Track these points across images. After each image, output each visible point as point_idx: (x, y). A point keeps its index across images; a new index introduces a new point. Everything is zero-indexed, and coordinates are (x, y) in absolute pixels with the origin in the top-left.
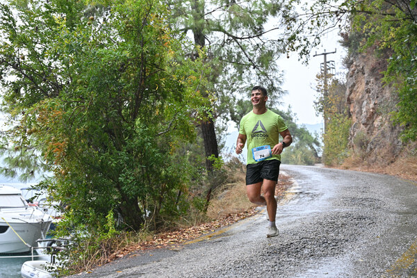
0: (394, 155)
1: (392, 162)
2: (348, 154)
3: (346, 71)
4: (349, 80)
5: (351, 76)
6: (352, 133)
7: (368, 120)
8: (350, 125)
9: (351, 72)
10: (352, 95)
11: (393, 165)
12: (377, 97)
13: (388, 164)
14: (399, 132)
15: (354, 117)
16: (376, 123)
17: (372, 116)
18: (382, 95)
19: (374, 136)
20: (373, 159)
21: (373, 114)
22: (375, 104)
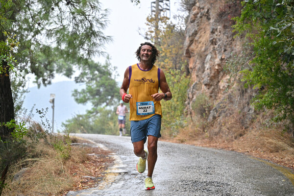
0: (243, 126)
1: (241, 135)
2: (185, 123)
3: (186, 14)
4: (190, 27)
5: (193, 22)
6: (190, 96)
7: (211, 80)
8: (189, 86)
9: (192, 16)
10: (193, 47)
11: (241, 139)
12: (225, 50)
13: (236, 138)
14: (251, 97)
15: (194, 75)
16: (222, 84)
17: (217, 75)
18: (231, 48)
19: (219, 101)
20: (217, 130)
21: (218, 72)
22: (222, 59)
